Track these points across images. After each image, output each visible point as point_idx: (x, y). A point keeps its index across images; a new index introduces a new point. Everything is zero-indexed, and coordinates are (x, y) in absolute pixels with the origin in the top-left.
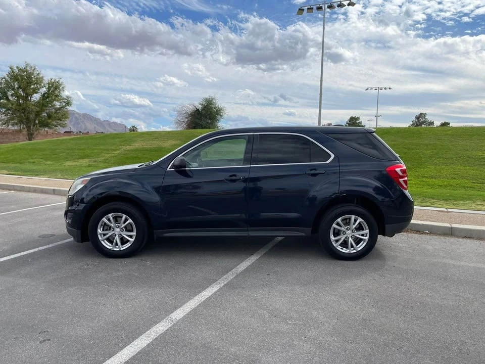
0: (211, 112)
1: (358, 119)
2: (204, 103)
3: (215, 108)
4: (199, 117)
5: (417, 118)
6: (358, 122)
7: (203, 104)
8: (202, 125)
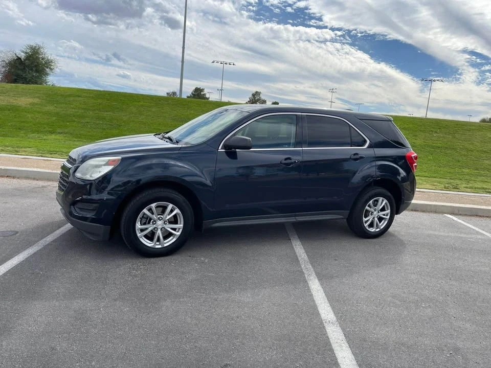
0: (38, 63)
1: (202, 90)
2: (28, 51)
3: (43, 59)
4: (22, 67)
5: (253, 95)
6: (202, 93)
7: (26, 53)
8: (26, 79)
